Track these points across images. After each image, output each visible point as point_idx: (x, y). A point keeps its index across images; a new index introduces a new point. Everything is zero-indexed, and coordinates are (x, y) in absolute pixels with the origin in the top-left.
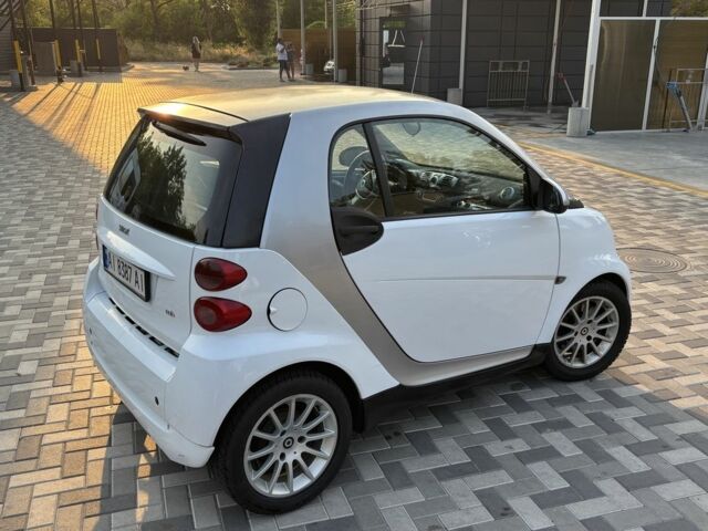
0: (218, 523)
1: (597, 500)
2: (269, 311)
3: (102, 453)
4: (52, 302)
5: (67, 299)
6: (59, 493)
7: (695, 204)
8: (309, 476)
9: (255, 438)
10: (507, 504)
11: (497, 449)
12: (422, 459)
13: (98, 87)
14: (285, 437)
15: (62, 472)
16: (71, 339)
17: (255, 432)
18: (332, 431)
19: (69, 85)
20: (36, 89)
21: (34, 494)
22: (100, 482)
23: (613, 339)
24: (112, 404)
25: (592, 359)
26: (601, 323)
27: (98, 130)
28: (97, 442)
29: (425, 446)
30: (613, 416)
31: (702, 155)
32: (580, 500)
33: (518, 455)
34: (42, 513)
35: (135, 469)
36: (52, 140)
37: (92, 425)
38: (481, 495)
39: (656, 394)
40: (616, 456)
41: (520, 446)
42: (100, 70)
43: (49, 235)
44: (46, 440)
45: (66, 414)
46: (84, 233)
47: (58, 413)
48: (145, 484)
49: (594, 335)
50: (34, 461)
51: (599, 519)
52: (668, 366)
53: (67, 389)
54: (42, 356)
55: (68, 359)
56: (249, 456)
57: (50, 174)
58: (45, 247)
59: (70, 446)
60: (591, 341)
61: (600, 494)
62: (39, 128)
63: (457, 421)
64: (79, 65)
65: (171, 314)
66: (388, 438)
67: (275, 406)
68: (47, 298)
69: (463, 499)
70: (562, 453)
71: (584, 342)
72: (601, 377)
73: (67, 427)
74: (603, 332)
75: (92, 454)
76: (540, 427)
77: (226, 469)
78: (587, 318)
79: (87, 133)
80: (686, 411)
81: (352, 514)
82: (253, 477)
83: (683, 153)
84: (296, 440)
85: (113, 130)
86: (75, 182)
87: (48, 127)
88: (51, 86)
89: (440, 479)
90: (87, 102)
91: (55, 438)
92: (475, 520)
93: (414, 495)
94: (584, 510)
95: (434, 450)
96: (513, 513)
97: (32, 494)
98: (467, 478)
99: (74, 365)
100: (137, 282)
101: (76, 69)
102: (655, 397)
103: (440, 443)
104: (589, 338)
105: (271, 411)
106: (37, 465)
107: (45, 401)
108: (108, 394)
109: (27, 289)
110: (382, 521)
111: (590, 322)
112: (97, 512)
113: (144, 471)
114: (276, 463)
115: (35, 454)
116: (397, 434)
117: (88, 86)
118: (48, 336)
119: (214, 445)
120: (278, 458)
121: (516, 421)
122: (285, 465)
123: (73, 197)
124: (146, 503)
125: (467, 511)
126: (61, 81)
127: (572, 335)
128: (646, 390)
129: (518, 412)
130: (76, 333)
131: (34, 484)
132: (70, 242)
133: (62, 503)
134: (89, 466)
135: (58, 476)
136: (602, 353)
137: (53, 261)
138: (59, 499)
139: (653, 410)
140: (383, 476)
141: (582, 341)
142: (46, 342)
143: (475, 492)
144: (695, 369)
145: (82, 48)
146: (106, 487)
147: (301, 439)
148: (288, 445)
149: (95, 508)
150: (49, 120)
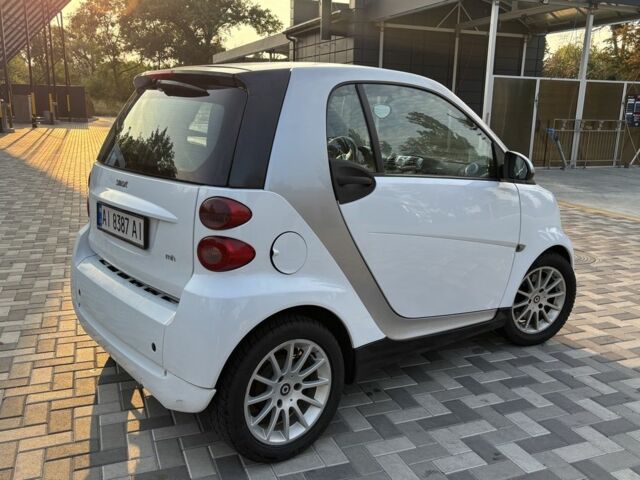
0: (214, 473)
1: (581, 445)
2: (272, 253)
3: (89, 410)
4: (33, 285)
5: (47, 282)
6: (46, 448)
7: (587, 217)
8: (304, 425)
9: (255, 381)
10: (496, 449)
11: (473, 402)
12: (405, 412)
13: (68, 132)
14: (282, 383)
15: (48, 428)
16: (53, 314)
17: (255, 376)
18: (326, 379)
19: (41, 130)
20: (14, 132)
21: (21, 449)
22: (88, 437)
23: (560, 307)
24: (96, 367)
25: (543, 326)
26: (550, 293)
27: (69, 160)
28: (83, 401)
29: (405, 401)
30: (571, 374)
31: (582, 185)
32: (564, 446)
33: (495, 407)
34: (29, 466)
35: (124, 424)
36: (28, 166)
37: (77, 386)
38: (469, 442)
39: (604, 356)
40: (585, 407)
41: (494, 399)
42: (70, 121)
43: (28, 233)
44: (31, 399)
45: (50, 377)
46: (61, 232)
47: (42, 376)
48: (136, 438)
49: (545, 303)
50: (19, 419)
51: (587, 462)
52: (606, 334)
53: (51, 355)
54: (25, 328)
55: (50, 330)
56: (249, 401)
57: (27, 189)
58: (24, 242)
59: (55, 405)
60: (543, 309)
61: (581, 440)
62: (17, 158)
63: (430, 379)
64: (52, 114)
65: (172, 258)
66: (369, 394)
67: (276, 349)
68: (27, 281)
69: (453, 446)
70: (535, 404)
71: (536, 309)
72: (552, 342)
73: (51, 388)
74: (551, 301)
75: (78, 412)
76: (509, 384)
77: (226, 413)
78: (539, 288)
79: (59, 162)
80: (635, 369)
81: (348, 462)
82: (252, 423)
83: (565, 183)
84: (292, 388)
85: (83, 161)
86: (51, 195)
87: (24, 158)
88: (27, 130)
89: (427, 429)
90: (59, 142)
91: (39, 398)
92: (470, 464)
93: (405, 444)
94: (571, 454)
95: (415, 404)
96: (504, 458)
97: (17, 449)
98: (451, 428)
99: (57, 335)
100: (134, 232)
101: (48, 117)
102: (603, 359)
103: (419, 398)
104: (540, 306)
105: (271, 355)
106: (22, 422)
107: (29, 366)
108: (92, 359)
109: (8, 274)
110: (379, 467)
111: (542, 291)
112: (88, 465)
113: (133, 426)
114: (274, 409)
115: (20, 413)
116: (377, 391)
117: (60, 131)
118: (29, 311)
119: (216, 388)
120: (276, 404)
121: (485, 379)
122: (282, 412)
123: (49, 206)
124: (138, 455)
125: (460, 456)
126: (35, 126)
127: (527, 302)
128: (594, 353)
129: (485, 372)
130: (57, 309)
131: (18, 440)
132: (48, 239)
133: (49, 457)
134: (77, 422)
135: (43, 433)
136: (552, 320)
137: (32, 253)
138: (46, 454)
139: (605, 369)
140: (371, 428)
141: (534, 308)
142: (28, 317)
143: (462, 440)
144: (630, 336)
145: (54, 100)
146: (94, 441)
147: (297, 387)
148: (285, 392)
149: (85, 461)
150: (25, 152)
